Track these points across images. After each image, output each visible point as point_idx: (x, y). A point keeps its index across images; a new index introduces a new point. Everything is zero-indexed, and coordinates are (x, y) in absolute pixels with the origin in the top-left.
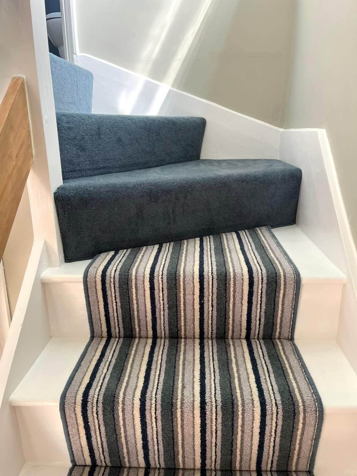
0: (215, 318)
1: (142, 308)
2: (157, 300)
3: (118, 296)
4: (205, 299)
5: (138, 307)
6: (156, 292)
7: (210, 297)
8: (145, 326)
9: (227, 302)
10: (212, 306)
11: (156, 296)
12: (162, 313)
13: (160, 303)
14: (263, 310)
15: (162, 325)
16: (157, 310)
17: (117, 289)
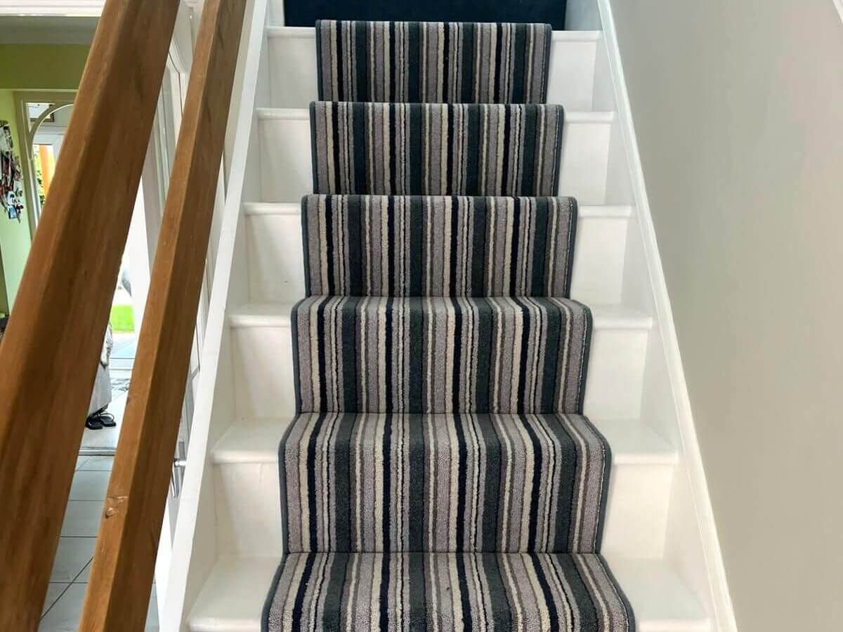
0: (460, 83)
1: (380, 68)
2: (397, 57)
3: (354, 51)
4: (450, 56)
5: (375, 68)
6: (397, 45)
7: (456, 52)
8: (382, 95)
9: (473, 59)
10: (458, 66)
11: (397, 51)
12: (402, 75)
13: (400, 61)
14: (512, 72)
15: (401, 93)
16: (397, 72)
17: (354, 40)
